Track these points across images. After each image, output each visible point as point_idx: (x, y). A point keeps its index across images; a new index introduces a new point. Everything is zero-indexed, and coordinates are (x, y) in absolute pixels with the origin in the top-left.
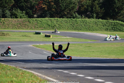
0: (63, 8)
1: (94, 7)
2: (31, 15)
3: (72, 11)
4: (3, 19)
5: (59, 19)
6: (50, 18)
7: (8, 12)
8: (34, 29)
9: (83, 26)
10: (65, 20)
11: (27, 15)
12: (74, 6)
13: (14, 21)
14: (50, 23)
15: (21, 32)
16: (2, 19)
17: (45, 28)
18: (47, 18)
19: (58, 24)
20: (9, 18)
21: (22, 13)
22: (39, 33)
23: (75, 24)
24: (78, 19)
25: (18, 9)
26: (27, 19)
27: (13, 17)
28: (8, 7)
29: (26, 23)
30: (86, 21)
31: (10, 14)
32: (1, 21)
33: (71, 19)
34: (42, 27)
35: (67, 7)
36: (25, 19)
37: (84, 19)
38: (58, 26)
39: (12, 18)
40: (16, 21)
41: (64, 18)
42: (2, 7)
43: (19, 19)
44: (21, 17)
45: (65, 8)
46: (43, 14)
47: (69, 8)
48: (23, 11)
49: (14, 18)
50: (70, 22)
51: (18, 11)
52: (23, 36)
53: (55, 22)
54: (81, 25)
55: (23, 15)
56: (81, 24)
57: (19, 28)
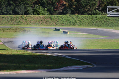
0: (83, 5)
1: (114, 4)
2: (53, 12)
3: (92, 8)
4: (26, 16)
5: (79, 15)
6: (71, 15)
7: (30, 9)
8: (55, 25)
9: (103, 22)
10: (86, 17)
11: (49, 12)
12: (94, 3)
13: (36, 18)
14: (70, 19)
15: (42, 28)
16: (24, 15)
17: (66, 25)
18: (68, 15)
19: (79, 21)
20: (31, 15)
21: (44, 10)
22: (58, 30)
23: (95, 20)
24: (98, 16)
25: (40, 6)
26: (48, 15)
27: (35, 13)
28: (30, 4)
29: (48, 20)
30: (106, 17)
31: (32, 11)
32: (24, 18)
33: (92, 16)
34: (63, 23)
35: (87, 4)
36: (47, 15)
37: (104, 16)
38: (79, 23)
39: (34, 15)
40: (38, 18)
41: (85, 14)
42: (24, 4)
43: (41, 16)
44: (43, 14)
45: (86, 5)
46: (64, 10)
47: (89, 5)
48: (44, 8)
49: (35, 15)
50: (90, 19)
51: (40, 8)
52: (42, 32)
53: (76, 19)
54: (101, 22)
55: (45, 12)
56: (101, 20)
57: (41, 24)
